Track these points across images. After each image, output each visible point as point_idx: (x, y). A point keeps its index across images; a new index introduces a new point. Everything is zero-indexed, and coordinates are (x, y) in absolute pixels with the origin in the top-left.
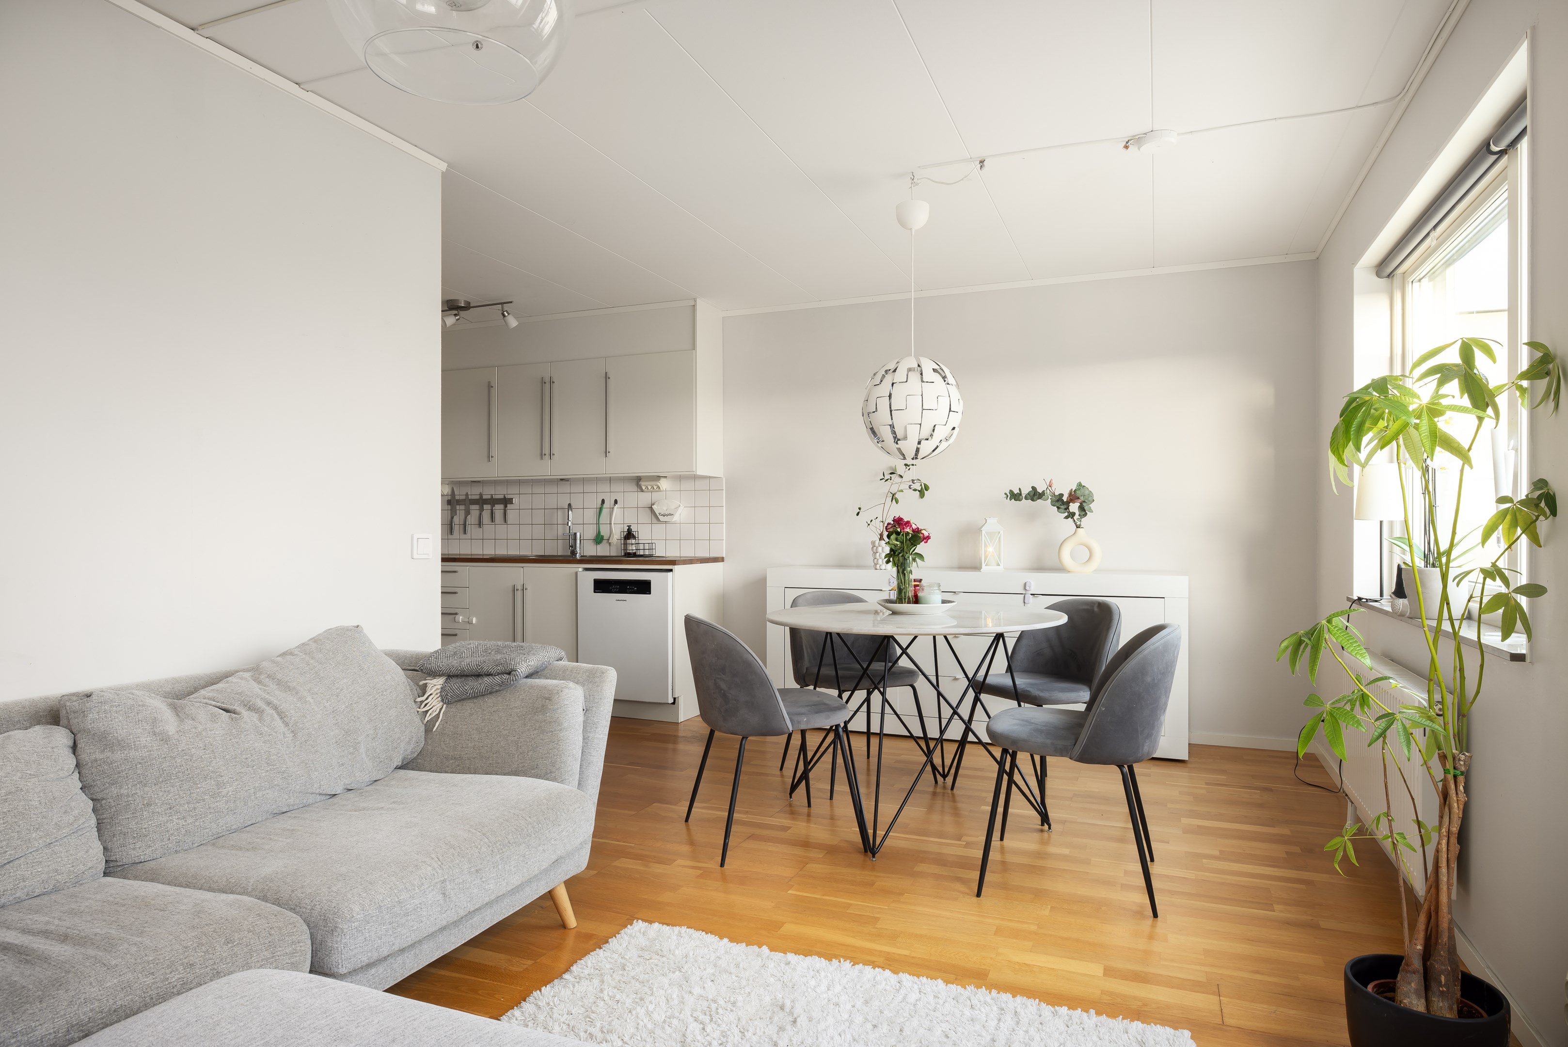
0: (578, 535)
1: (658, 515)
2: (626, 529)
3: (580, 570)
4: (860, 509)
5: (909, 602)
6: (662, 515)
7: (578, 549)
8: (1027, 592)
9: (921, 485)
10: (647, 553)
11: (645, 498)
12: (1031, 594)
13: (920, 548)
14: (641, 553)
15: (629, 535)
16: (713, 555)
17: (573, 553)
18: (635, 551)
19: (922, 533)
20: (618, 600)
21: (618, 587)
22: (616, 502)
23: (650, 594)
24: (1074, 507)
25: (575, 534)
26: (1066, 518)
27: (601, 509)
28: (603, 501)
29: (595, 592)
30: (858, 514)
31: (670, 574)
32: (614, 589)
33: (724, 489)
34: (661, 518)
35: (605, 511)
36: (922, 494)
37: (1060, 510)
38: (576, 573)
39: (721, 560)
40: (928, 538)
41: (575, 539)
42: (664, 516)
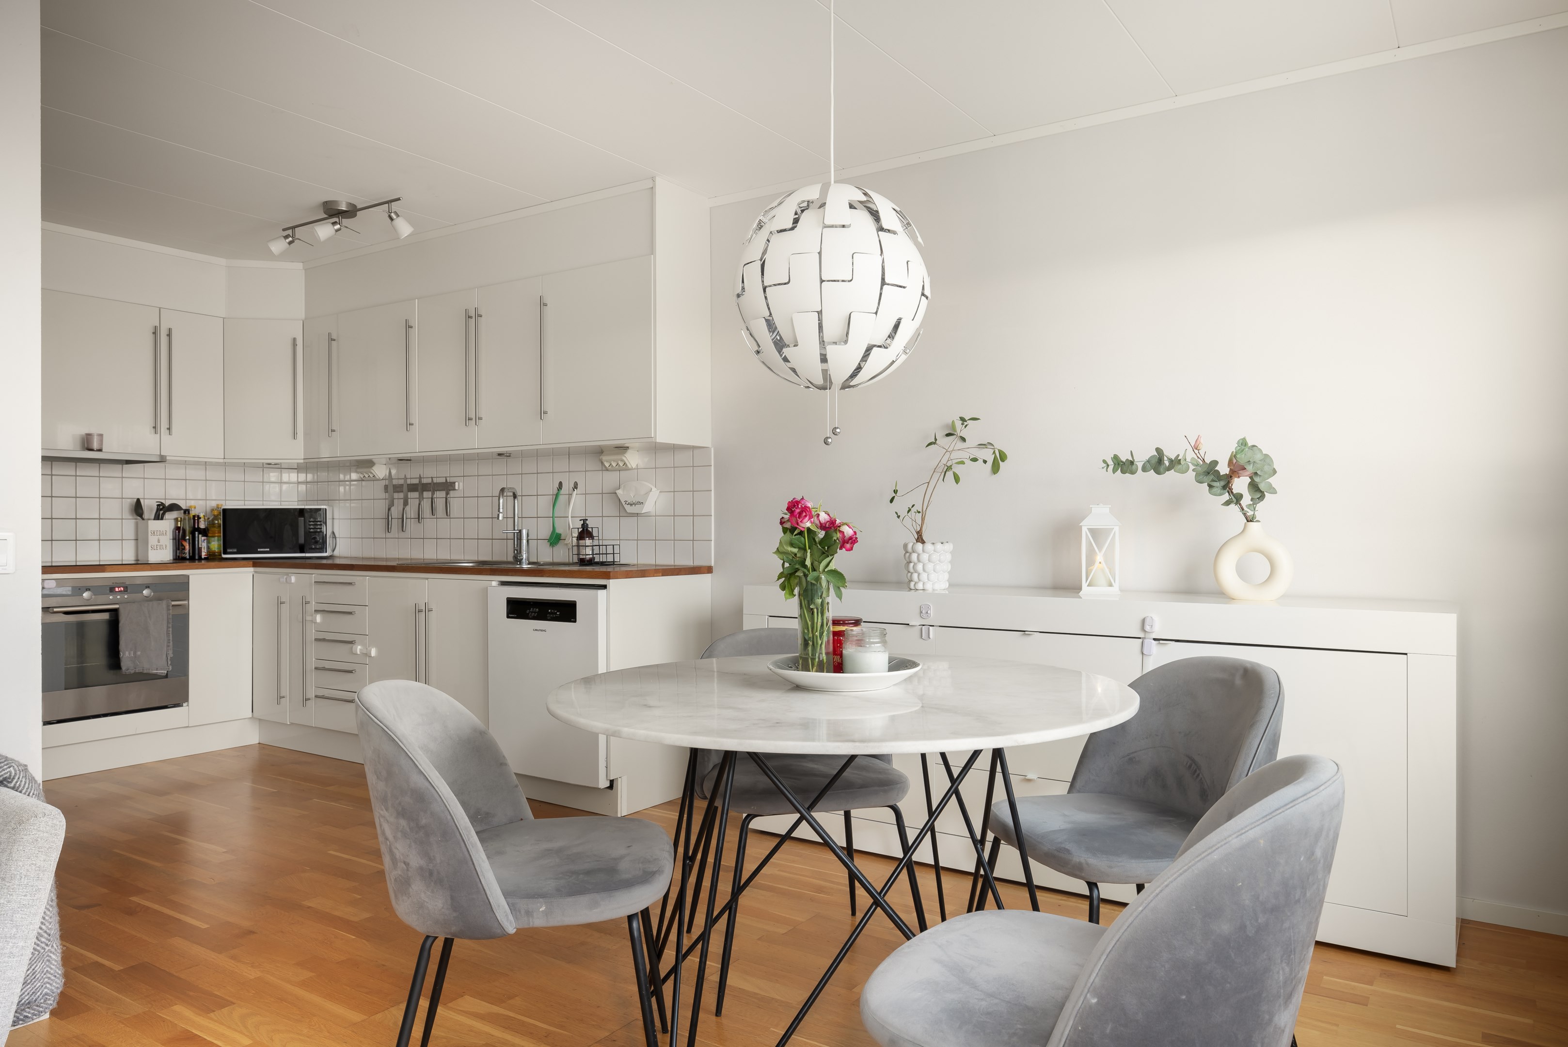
0: (524, 532)
1: (624, 503)
2: (579, 524)
3: (494, 583)
4: (895, 492)
6: (629, 504)
7: (523, 554)
8: (1147, 636)
9: (994, 452)
10: (610, 558)
11: (611, 480)
12: (1154, 639)
14: (603, 559)
15: (585, 533)
16: (698, 563)
17: (517, 559)
18: (591, 556)
19: (840, 531)
20: (536, 630)
21: (537, 610)
22: (576, 486)
23: (575, 621)
24: (1240, 485)
25: (520, 531)
26: (1227, 503)
27: (557, 495)
28: (561, 484)
29: (508, 617)
30: (892, 501)
31: (601, 593)
32: (532, 612)
33: (713, 464)
34: (628, 508)
35: (562, 499)
36: (995, 468)
37: (1214, 490)
38: (485, 591)
39: (709, 570)
40: (853, 540)
41: (520, 539)
42: (631, 505)
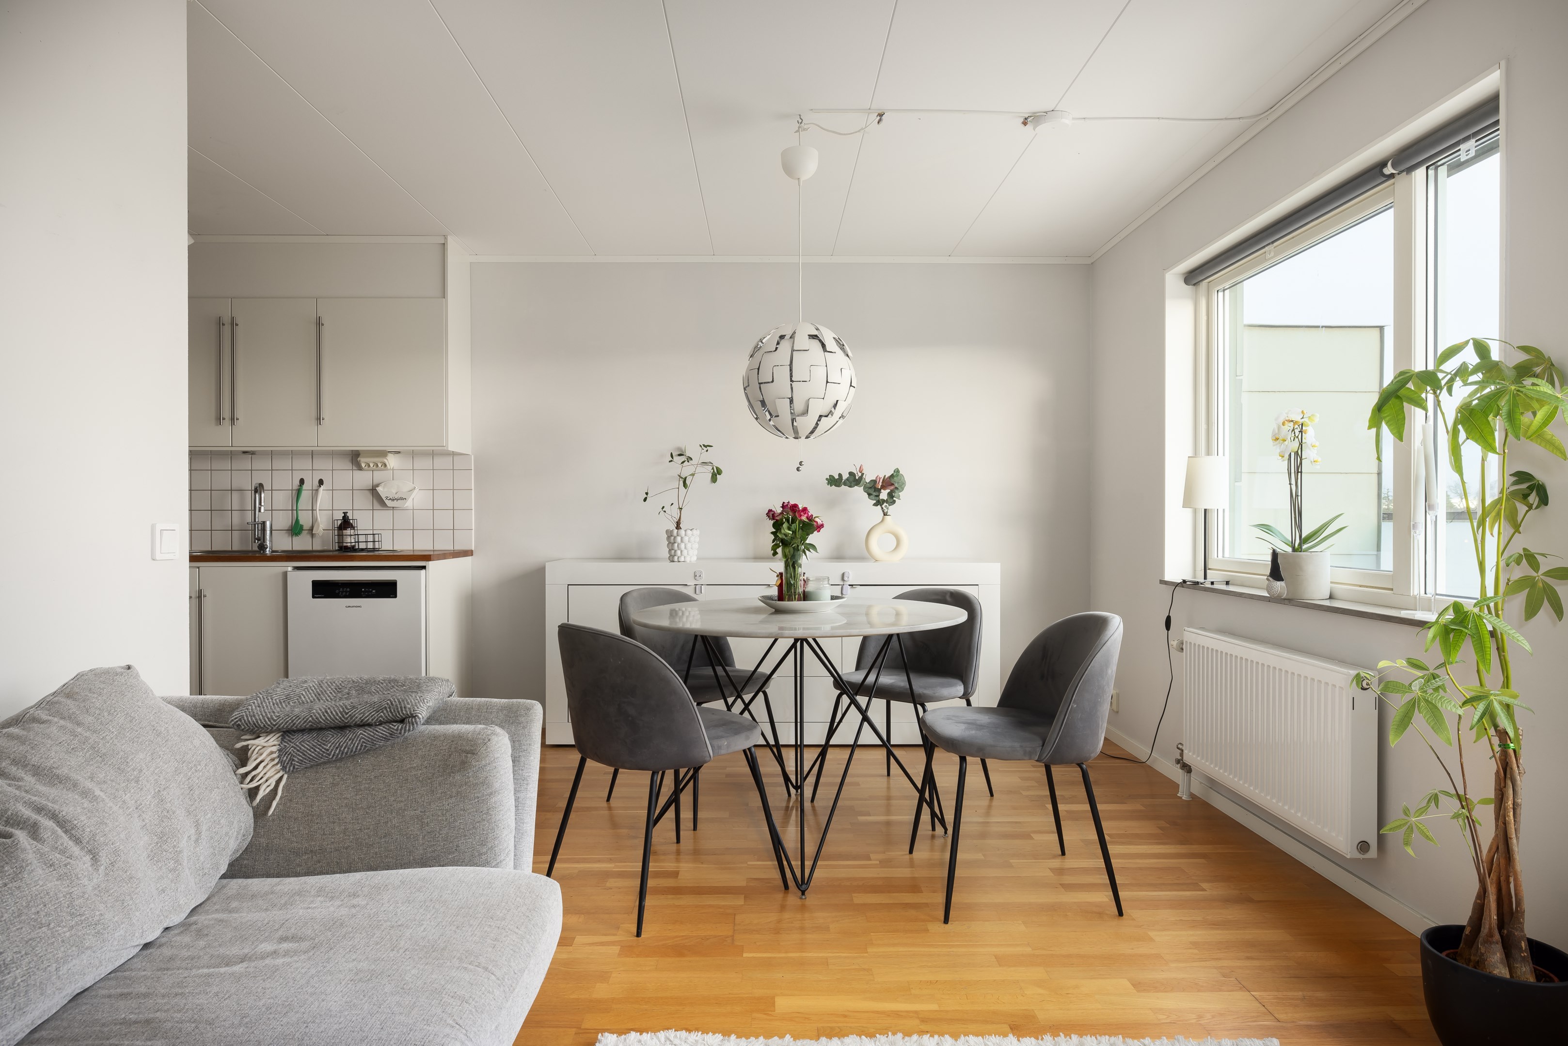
0: (268, 524)
1: (384, 499)
2: (340, 516)
3: (290, 569)
4: (647, 494)
5: (799, 600)
6: (390, 499)
7: (268, 543)
8: (845, 583)
9: (713, 468)
10: (370, 546)
11: (364, 479)
12: (850, 585)
13: (811, 539)
14: (362, 546)
15: (346, 523)
16: (458, 547)
17: (262, 547)
18: (353, 544)
19: (815, 521)
20: (349, 607)
21: (348, 589)
22: (321, 482)
23: (396, 597)
24: (884, 495)
25: (264, 523)
26: (875, 505)
27: (299, 492)
28: (302, 481)
29: (313, 597)
30: (645, 500)
31: (423, 571)
32: (342, 592)
33: (473, 469)
34: (389, 503)
35: (305, 495)
36: (714, 479)
37: (871, 497)
38: (285, 574)
39: (467, 553)
40: (822, 526)
41: (264, 530)
42: (393, 500)
